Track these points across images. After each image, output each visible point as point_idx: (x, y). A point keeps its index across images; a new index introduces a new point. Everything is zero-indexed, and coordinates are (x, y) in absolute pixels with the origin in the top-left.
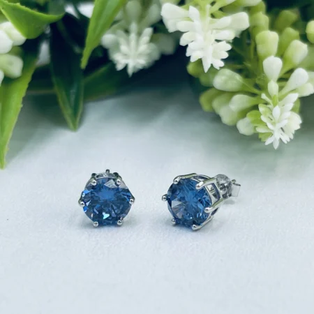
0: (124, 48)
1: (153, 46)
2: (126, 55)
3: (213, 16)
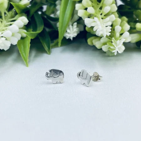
0: (68, 31)
1: (78, 29)
2: (69, 33)
3: (102, 19)
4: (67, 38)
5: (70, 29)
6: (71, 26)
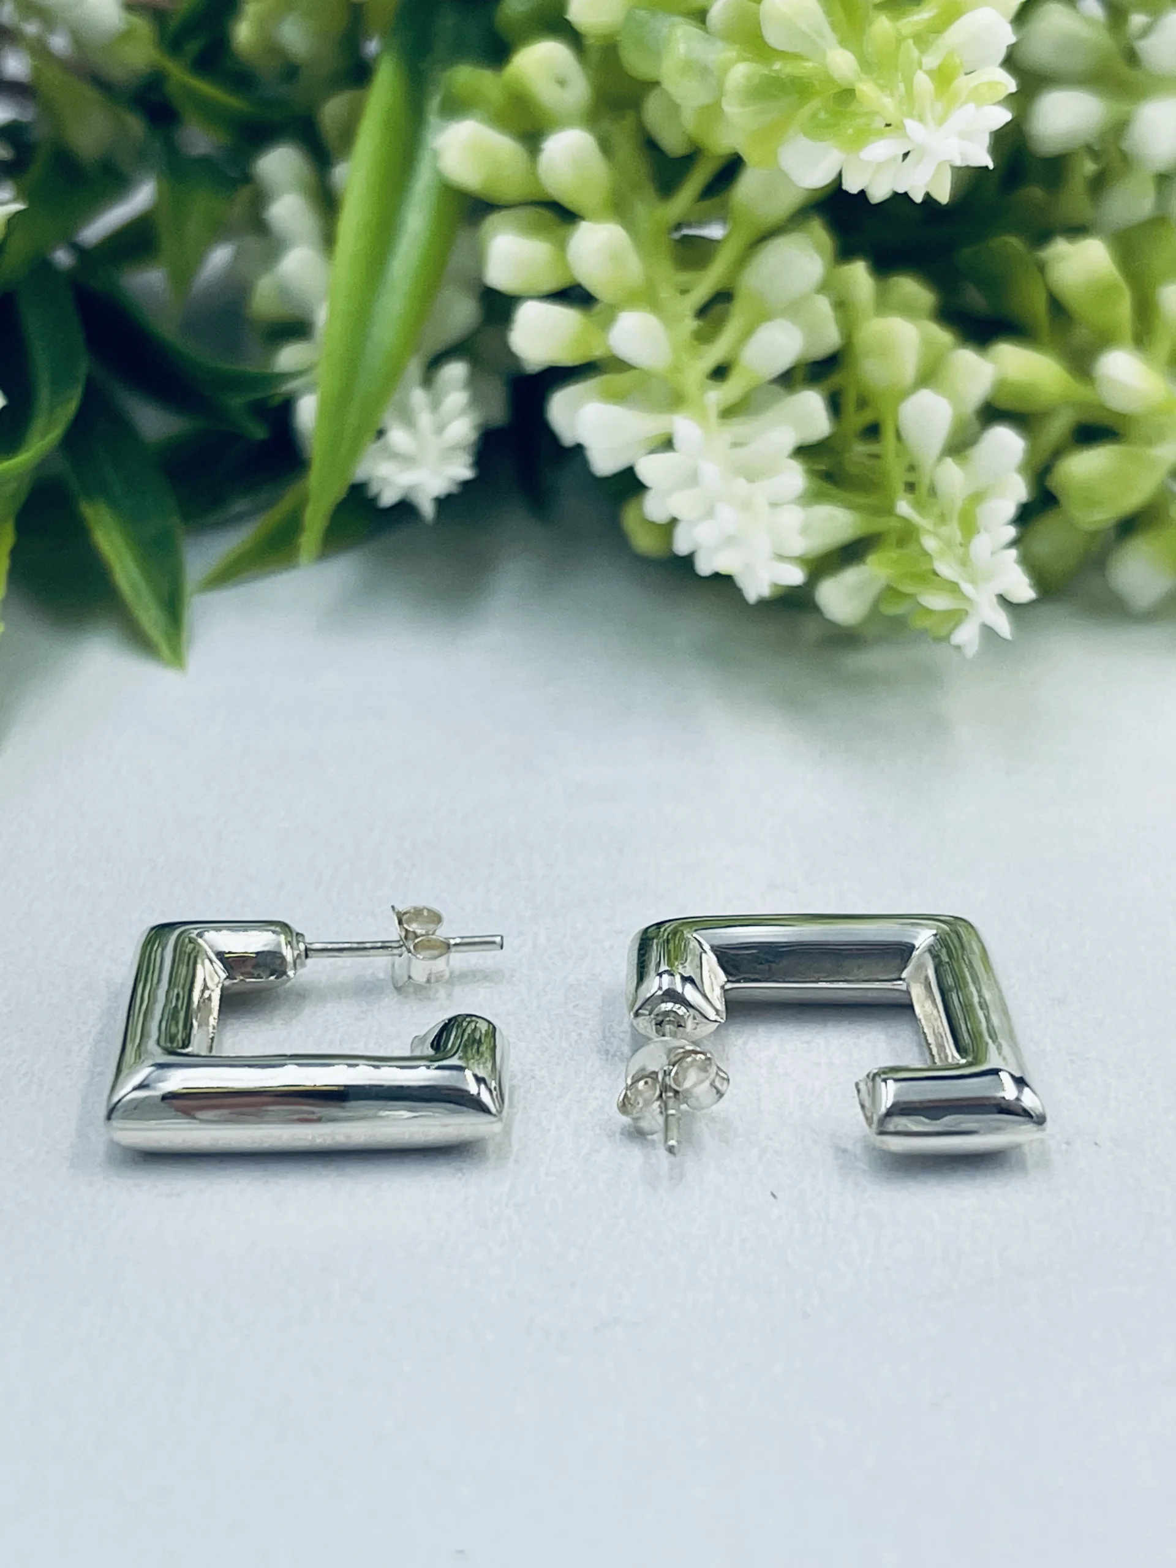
0: (398, 437)
2: (406, 460)
4: (388, 498)
5: (408, 419)
6: (418, 397)
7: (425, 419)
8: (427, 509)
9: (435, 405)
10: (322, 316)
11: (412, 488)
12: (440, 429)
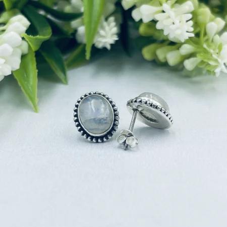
0: (102, 32)
2: (104, 37)
6: (105, 24)
7: (107, 28)
8: (109, 47)
9: (109, 25)
10: (82, 10)
11: (105, 43)
12: (110, 29)
